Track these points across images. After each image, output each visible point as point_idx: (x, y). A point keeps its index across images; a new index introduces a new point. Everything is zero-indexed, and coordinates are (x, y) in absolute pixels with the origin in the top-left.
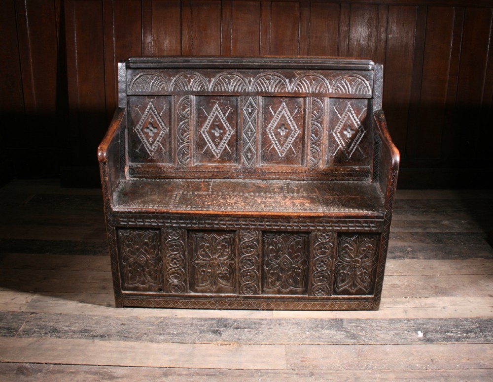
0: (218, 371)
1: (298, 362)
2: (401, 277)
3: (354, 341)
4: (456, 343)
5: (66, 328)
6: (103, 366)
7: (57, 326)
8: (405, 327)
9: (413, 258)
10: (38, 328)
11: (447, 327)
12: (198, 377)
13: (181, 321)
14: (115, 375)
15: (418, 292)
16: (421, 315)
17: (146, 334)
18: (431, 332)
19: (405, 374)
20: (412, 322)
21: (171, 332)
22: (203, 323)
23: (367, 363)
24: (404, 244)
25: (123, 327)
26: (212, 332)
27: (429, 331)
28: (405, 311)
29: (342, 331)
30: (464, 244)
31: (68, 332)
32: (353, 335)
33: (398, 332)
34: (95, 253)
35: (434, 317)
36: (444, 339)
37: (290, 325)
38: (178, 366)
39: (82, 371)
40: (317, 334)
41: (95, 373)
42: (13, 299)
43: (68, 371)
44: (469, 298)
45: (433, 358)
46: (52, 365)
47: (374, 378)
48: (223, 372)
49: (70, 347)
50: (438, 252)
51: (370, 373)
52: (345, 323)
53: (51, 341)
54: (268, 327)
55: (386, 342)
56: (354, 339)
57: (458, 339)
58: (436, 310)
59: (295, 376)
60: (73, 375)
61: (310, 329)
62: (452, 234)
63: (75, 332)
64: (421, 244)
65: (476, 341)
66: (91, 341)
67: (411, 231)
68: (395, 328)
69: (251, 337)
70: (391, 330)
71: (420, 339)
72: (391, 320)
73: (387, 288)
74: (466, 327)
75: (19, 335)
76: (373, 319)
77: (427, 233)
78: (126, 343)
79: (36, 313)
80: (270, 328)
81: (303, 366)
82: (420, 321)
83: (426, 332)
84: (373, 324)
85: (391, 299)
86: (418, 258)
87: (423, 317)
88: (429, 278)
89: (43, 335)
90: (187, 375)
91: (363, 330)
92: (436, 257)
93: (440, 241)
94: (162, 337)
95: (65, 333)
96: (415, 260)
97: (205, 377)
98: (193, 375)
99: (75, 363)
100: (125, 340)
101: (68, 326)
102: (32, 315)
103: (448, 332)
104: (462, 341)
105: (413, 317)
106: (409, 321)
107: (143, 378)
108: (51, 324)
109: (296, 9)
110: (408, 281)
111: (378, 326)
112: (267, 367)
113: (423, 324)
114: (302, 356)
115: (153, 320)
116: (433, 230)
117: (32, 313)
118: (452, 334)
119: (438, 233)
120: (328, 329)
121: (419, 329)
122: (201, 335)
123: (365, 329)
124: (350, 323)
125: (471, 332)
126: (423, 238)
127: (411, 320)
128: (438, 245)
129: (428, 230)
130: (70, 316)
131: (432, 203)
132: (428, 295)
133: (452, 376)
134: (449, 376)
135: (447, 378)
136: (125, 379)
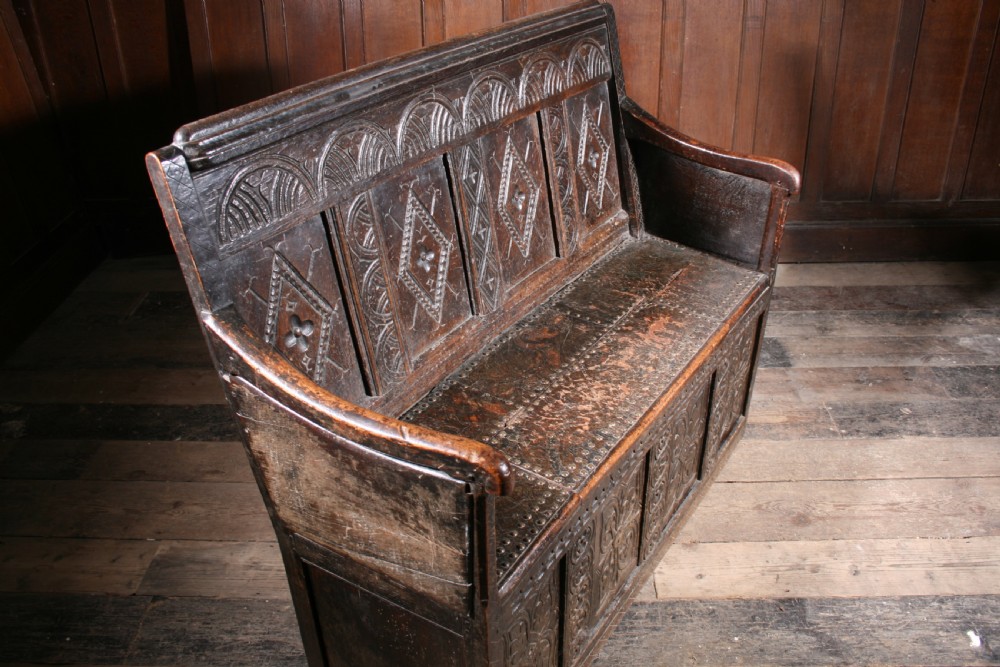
2: (904, 483)
5: (227, 638)
7: (206, 633)
8: (938, 620)
9: (919, 433)
10: (170, 640)
15: (946, 523)
16: (963, 584)
18: (997, 633)
20: (950, 604)
27: (993, 632)
28: (930, 576)
29: (807, 632)
31: (231, 648)
32: (832, 643)
33: (927, 633)
37: (695, 618)
40: (756, 643)
42: (114, 561)
50: (967, 418)
52: (810, 611)
54: (650, 623)
55: (904, 662)
56: (836, 654)
58: (994, 573)
61: (741, 629)
62: (985, 370)
63: (246, 647)
64: (928, 396)
67: (900, 365)
68: (918, 623)
70: (909, 627)
71: (976, 654)
72: (904, 599)
73: (881, 515)
76: (866, 598)
77: (934, 368)
79: (164, 599)
80: (655, 629)
82: (967, 604)
83: (984, 633)
84: (868, 613)
85: (893, 543)
86: (927, 433)
87: (971, 590)
88: (961, 486)
89: (180, 656)
91: (849, 628)
92: (965, 430)
93: (963, 390)
96: (922, 438)
102: (155, 603)
105: (949, 591)
106: (942, 601)
108: (196, 626)
110: (919, 494)
111: (879, 617)
113: (975, 612)
116: (944, 362)
119: (955, 369)
120: (777, 627)
121: (968, 625)
123: (855, 626)
124: (821, 609)
126: (928, 382)
127: (947, 598)
128: (963, 400)
129: (934, 362)
130: (232, 604)
131: (929, 295)
132: (968, 532)
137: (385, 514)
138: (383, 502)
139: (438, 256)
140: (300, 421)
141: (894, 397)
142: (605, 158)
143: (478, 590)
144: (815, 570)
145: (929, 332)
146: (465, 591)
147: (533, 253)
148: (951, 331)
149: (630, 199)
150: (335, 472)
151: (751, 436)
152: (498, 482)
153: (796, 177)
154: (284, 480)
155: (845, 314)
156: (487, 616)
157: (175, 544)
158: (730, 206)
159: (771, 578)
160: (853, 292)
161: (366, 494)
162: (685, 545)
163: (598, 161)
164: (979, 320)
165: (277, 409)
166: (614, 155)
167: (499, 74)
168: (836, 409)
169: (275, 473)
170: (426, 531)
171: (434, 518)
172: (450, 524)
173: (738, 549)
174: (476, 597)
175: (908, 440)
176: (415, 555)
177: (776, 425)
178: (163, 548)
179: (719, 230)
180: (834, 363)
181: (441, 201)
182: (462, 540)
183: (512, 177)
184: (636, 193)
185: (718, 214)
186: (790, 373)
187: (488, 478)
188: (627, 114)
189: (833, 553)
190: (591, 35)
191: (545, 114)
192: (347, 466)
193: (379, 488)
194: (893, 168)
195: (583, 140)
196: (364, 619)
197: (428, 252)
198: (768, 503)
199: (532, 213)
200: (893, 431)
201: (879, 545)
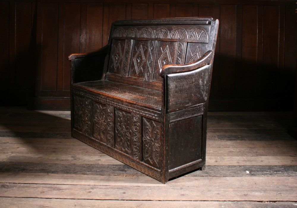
0: (124, 187)
1: (174, 183)
2: (235, 148)
3: (206, 175)
4: (270, 176)
6: (54, 184)
7: (25, 168)
8: (238, 169)
10: (14, 169)
11: (264, 169)
12: (112, 189)
13: (101, 166)
14: (61, 188)
15: (246, 154)
16: (248, 164)
17: (80, 171)
19: (239, 189)
21: (95, 170)
22: (114, 167)
23: (215, 184)
24: (237, 134)
25: (66, 168)
26: (120, 170)
27: (253, 171)
28: (238, 162)
30: (273, 134)
33: (234, 171)
34: (48, 138)
35: (256, 165)
36: (263, 174)
38: (100, 185)
39: (41, 187)
41: (49, 188)
43: (33, 187)
44: (277, 157)
45: (256, 182)
46: (23, 184)
47: (220, 191)
48: (127, 188)
50: (257, 138)
51: (217, 188)
53: (22, 174)
55: (227, 175)
56: (207, 174)
57: (271, 174)
58: (257, 162)
59: (171, 189)
60: (35, 188)
62: (266, 130)
63: (36, 170)
64: (247, 134)
65: (283, 175)
66: (46, 174)
67: (240, 129)
68: (232, 169)
70: (229, 170)
71: (248, 174)
72: (229, 166)
73: (227, 153)
74: (276, 169)
75: (2, 171)
76: (218, 166)
77: (251, 129)
78: (68, 175)
81: (176, 185)
82: (247, 167)
83: (251, 171)
84: (218, 168)
86: (245, 140)
87: (249, 165)
88: (252, 148)
89: (17, 171)
90: (105, 188)
91: (212, 170)
92: (256, 140)
93: (258, 133)
94: (90, 173)
95: (30, 170)
96: (243, 141)
97: (116, 189)
98: (109, 189)
99: (36, 183)
100: (67, 174)
101: (33, 168)
103: (265, 171)
104: (274, 175)
105: (243, 165)
106: (240, 166)
107: (79, 190)
108: (22, 167)
109: (168, 7)
110: (239, 150)
111: (221, 169)
113: (249, 168)
115: (84, 165)
116: (254, 128)
117: (10, 162)
118: (267, 172)
119: (257, 130)
121: (247, 170)
122: (113, 172)
123: (214, 170)
125: (279, 171)
126: (248, 132)
127: (242, 166)
128: (257, 135)
131: (253, 117)
132: (252, 156)
133: (268, 190)
134: (266, 190)
135: (265, 191)
136: (67, 190)
157: (17, 154)
164: (267, 122)
168: (218, 136)
175: (238, 141)
178: (13, 154)
180: (220, 128)
200: (234, 140)
201: (225, 157)
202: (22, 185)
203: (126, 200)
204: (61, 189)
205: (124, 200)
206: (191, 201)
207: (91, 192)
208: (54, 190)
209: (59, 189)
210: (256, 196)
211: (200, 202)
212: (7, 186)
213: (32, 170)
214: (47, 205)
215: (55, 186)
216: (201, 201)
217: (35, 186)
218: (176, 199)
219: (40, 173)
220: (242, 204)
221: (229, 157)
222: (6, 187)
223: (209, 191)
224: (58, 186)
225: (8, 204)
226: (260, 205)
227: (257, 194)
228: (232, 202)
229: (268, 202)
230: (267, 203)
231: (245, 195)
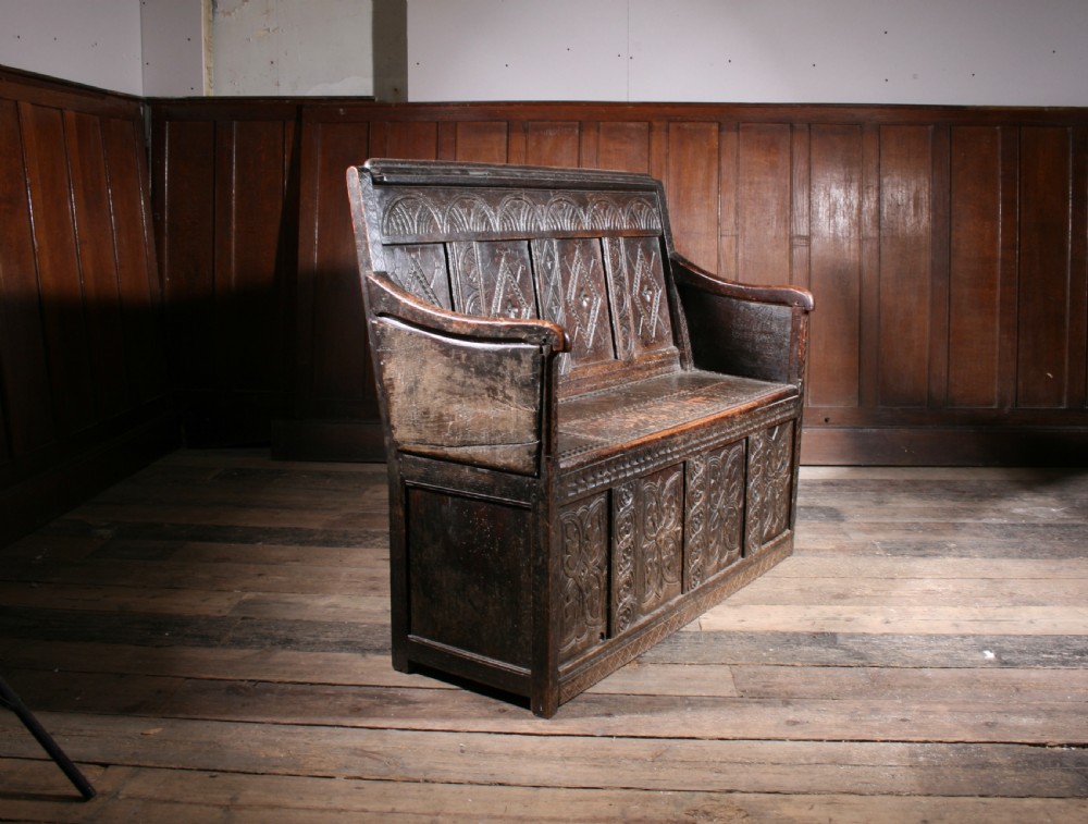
1: (759, 687)
2: (941, 580)
3: (860, 662)
4: (1063, 667)
5: (311, 639)
6: (387, 687)
7: (291, 636)
8: (958, 645)
9: (962, 556)
10: (258, 638)
11: (1041, 646)
14: (412, 699)
16: (988, 630)
18: (1011, 652)
19: (967, 706)
20: (971, 638)
23: (890, 691)
27: (1007, 652)
28: (956, 625)
29: (836, 648)
30: (1060, 539)
32: (858, 653)
33: (947, 651)
34: (349, 545)
35: (1013, 633)
36: (1038, 662)
37: (735, 641)
39: (348, 693)
40: (789, 652)
42: (204, 600)
43: (322, 692)
44: (1080, 610)
45: (1018, 686)
46: (291, 684)
47: (908, 711)
48: (616, 699)
49: (320, 662)
50: (1010, 549)
51: (898, 704)
52: (841, 638)
53: (282, 655)
54: (693, 641)
55: (924, 665)
56: (862, 659)
57: (1065, 663)
58: (1015, 625)
59: (754, 705)
60: (331, 698)
61: (774, 645)
62: (1035, 525)
63: (327, 643)
64: (974, 538)
66: (358, 655)
67: (951, 522)
68: (940, 647)
69: (663, 654)
70: (932, 648)
71: (990, 662)
72: (930, 636)
73: (916, 595)
74: (1078, 647)
75: (223, 646)
76: (894, 634)
77: (985, 524)
79: (251, 618)
80: (697, 643)
81: (768, 693)
82: (987, 638)
83: (999, 652)
84: (894, 641)
86: (970, 556)
87: (992, 632)
88: (995, 582)
89: (267, 646)
91: (876, 647)
92: (1007, 555)
93: (1010, 535)
95: (308, 644)
96: (964, 559)
99: (333, 682)
101: (314, 636)
102: (245, 621)
103: (1044, 652)
104: (1074, 665)
105: (972, 632)
106: (964, 637)
108: (282, 632)
109: (713, 134)
110: (954, 586)
111: (904, 643)
112: (698, 693)
113: (993, 642)
114: (765, 679)
116: (994, 521)
117: (243, 618)
118: (1052, 656)
119: (1006, 524)
120: (810, 645)
121: (986, 648)
123: (881, 647)
124: (851, 638)
126: (978, 531)
127: (969, 636)
128: (1008, 540)
129: (984, 521)
130: (312, 624)
131: (989, 485)
132: (997, 605)
133: (1060, 711)
134: (1053, 710)
135: (1050, 713)
136: (430, 705)
137: (481, 395)
138: (481, 384)
139: (520, 313)
140: (426, 337)
141: (942, 538)
142: (657, 296)
143: (544, 447)
144: (848, 620)
145: (986, 505)
146: (535, 448)
147: (595, 347)
148: (1004, 505)
149: (679, 336)
150: (447, 371)
151: (799, 555)
152: (561, 339)
153: (810, 298)
154: (405, 399)
155: (902, 495)
156: (551, 473)
157: (260, 594)
158: (762, 332)
159: (809, 623)
160: (914, 483)
161: (469, 382)
162: (729, 606)
163: (652, 297)
164: (1036, 499)
165: (411, 333)
166: (665, 297)
167: (570, 199)
168: (884, 543)
169: (399, 394)
170: (510, 398)
171: (516, 383)
172: (527, 386)
173: (780, 608)
174: (543, 453)
175: (950, 560)
176: (500, 428)
177: (827, 550)
178: (247, 596)
179: (755, 356)
180: (888, 520)
181: (524, 274)
182: (535, 397)
183: (579, 281)
184: (685, 332)
185: (753, 341)
186: (843, 525)
187: (555, 337)
188: (674, 262)
189: (867, 613)
190: (644, 197)
191: (606, 241)
192: (458, 362)
193: (480, 372)
194: (944, 374)
195: (638, 275)
196: (450, 531)
197: (514, 306)
198: (810, 588)
199: (594, 314)
200: (936, 555)
201: (911, 609)
202: (290, 687)
203: (618, 737)
204: (410, 702)
205: (612, 736)
206: (821, 740)
207: (504, 711)
208: (388, 703)
209: (405, 702)
210: (1024, 729)
211: (848, 744)
212: (245, 688)
213: (313, 643)
214: (375, 749)
215: (392, 691)
216: (852, 741)
217: (330, 690)
218: (772, 734)
219: (341, 651)
220: (982, 752)
221: (926, 609)
222: (243, 691)
223: (875, 711)
224: (400, 692)
225: (256, 744)
226: (1040, 754)
227: (1025, 721)
228: (949, 746)
229: (1062, 746)
230: (1058, 749)
231: (989, 725)
